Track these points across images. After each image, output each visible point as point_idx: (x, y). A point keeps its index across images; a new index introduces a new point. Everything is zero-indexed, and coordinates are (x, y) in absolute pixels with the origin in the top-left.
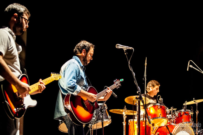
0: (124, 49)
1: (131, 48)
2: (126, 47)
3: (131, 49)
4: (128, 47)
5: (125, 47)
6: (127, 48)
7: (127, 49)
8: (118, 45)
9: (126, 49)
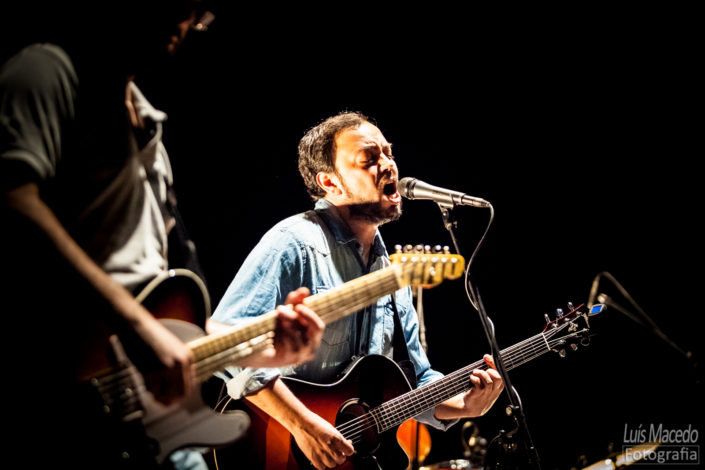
0: (439, 204)
1: (477, 202)
2: (453, 196)
3: (477, 204)
4: (461, 194)
5: (447, 194)
6: (459, 200)
7: (454, 203)
8: (409, 184)
9: (452, 206)
